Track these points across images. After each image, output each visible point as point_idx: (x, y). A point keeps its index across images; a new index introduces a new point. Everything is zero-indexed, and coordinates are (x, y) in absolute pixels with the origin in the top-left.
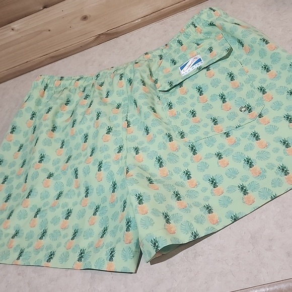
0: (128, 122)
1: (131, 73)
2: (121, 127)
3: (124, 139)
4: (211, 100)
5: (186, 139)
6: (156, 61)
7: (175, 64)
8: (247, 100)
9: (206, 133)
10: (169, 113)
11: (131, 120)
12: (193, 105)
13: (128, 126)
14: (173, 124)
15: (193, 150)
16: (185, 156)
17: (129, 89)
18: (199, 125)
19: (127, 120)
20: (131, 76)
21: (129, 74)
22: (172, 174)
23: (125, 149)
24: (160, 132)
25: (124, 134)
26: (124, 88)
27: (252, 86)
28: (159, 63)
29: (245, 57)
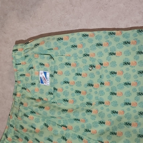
0: (63, 126)
1: (27, 110)
2: (64, 131)
3: (74, 133)
4: (75, 80)
5: (93, 103)
6: (25, 92)
7: (35, 84)
8: (86, 64)
9: (96, 93)
10: (70, 103)
11: (62, 124)
12: (72, 89)
13: (66, 127)
14: (79, 105)
15: (101, 103)
16: (102, 108)
17: (37, 115)
18: (88, 93)
19: (61, 126)
20: (29, 110)
21: (27, 111)
22: (111, 120)
23: (82, 135)
24: (84, 115)
25: (71, 132)
26: (35, 117)
27: (80, 58)
28: (28, 91)
29: (59, 51)
